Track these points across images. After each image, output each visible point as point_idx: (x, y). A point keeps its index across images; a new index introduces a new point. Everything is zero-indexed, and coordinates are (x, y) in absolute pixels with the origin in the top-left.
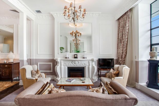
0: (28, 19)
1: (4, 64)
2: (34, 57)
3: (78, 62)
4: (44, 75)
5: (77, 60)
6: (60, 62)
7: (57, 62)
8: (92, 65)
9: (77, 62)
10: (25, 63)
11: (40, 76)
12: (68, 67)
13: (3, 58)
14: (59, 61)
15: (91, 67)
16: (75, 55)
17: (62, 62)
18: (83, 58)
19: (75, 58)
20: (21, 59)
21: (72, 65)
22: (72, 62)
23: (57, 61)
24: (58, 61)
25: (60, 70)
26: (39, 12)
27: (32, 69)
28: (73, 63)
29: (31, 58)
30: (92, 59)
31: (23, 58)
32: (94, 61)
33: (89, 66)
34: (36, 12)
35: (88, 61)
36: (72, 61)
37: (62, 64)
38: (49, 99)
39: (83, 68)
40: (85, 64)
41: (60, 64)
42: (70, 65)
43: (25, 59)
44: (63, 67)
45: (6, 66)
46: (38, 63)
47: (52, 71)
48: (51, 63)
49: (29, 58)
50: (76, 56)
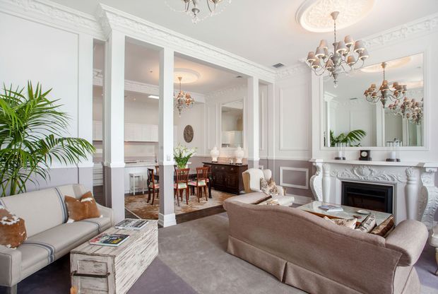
0: (262, 84)
1: (231, 166)
2: (274, 156)
3: (369, 172)
4: (282, 190)
5: (367, 165)
6: (321, 168)
7: (316, 169)
8: (421, 183)
9: (366, 171)
10: (256, 164)
11: (273, 191)
12: (343, 182)
13: (230, 157)
14: (320, 165)
15: (414, 188)
16: (362, 151)
17: (328, 168)
18: (388, 160)
19: (362, 158)
20: (250, 158)
21: (353, 177)
22: (352, 171)
23: (314, 164)
24: (317, 164)
25: (321, 187)
26: (279, 66)
27: (262, 176)
28: (355, 171)
29: (269, 158)
30: (420, 163)
31: (253, 156)
32: (427, 170)
33: (408, 183)
34: (274, 68)
35: (405, 169)
36: (354, 166)
37: (328, 172)
38: (253, 209)
39: (389, 190)
40: (391, 177)
41: (321, 171)
42: (347, 177)
43: (256, 158)
44: (328, 179)
45: (232, 169)
46: (281, 168)
47: (306, 187)
48: (307, 170)
49: (265, 157)
50: (364, 154)
